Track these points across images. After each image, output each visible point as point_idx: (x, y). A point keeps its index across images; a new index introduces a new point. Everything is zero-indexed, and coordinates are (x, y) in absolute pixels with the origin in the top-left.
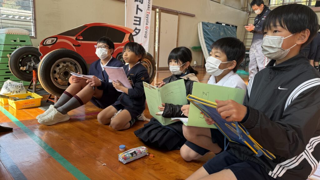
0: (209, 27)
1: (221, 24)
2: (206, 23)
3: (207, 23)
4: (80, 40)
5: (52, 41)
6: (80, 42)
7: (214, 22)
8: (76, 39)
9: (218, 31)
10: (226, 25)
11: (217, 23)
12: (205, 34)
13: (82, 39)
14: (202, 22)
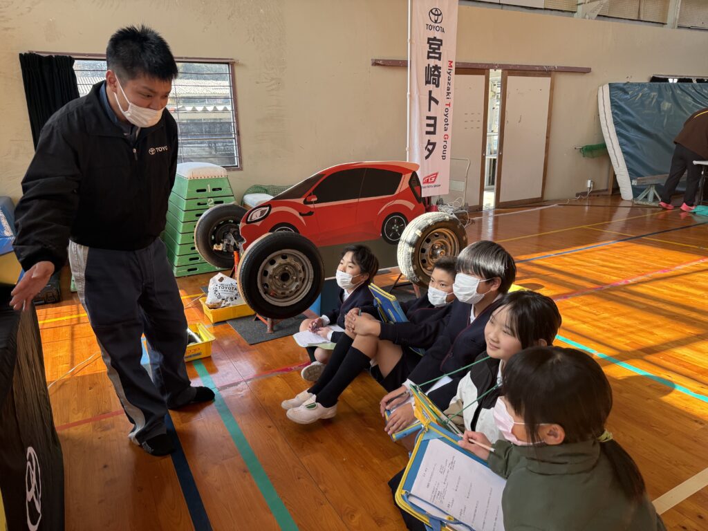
0: (630, 93)
1: (666, 80)
2: (621, 85)
3: (625, 84)
4: (311, 203)
5: (262, 212)
6: (311, 206)
7: (645, 79)
8: (305, 202)
9: (654, 100)
10: (680, 80)
11: (654, 79)
12: (616, 114)
13: (316, 199)
14: (610, 85)
